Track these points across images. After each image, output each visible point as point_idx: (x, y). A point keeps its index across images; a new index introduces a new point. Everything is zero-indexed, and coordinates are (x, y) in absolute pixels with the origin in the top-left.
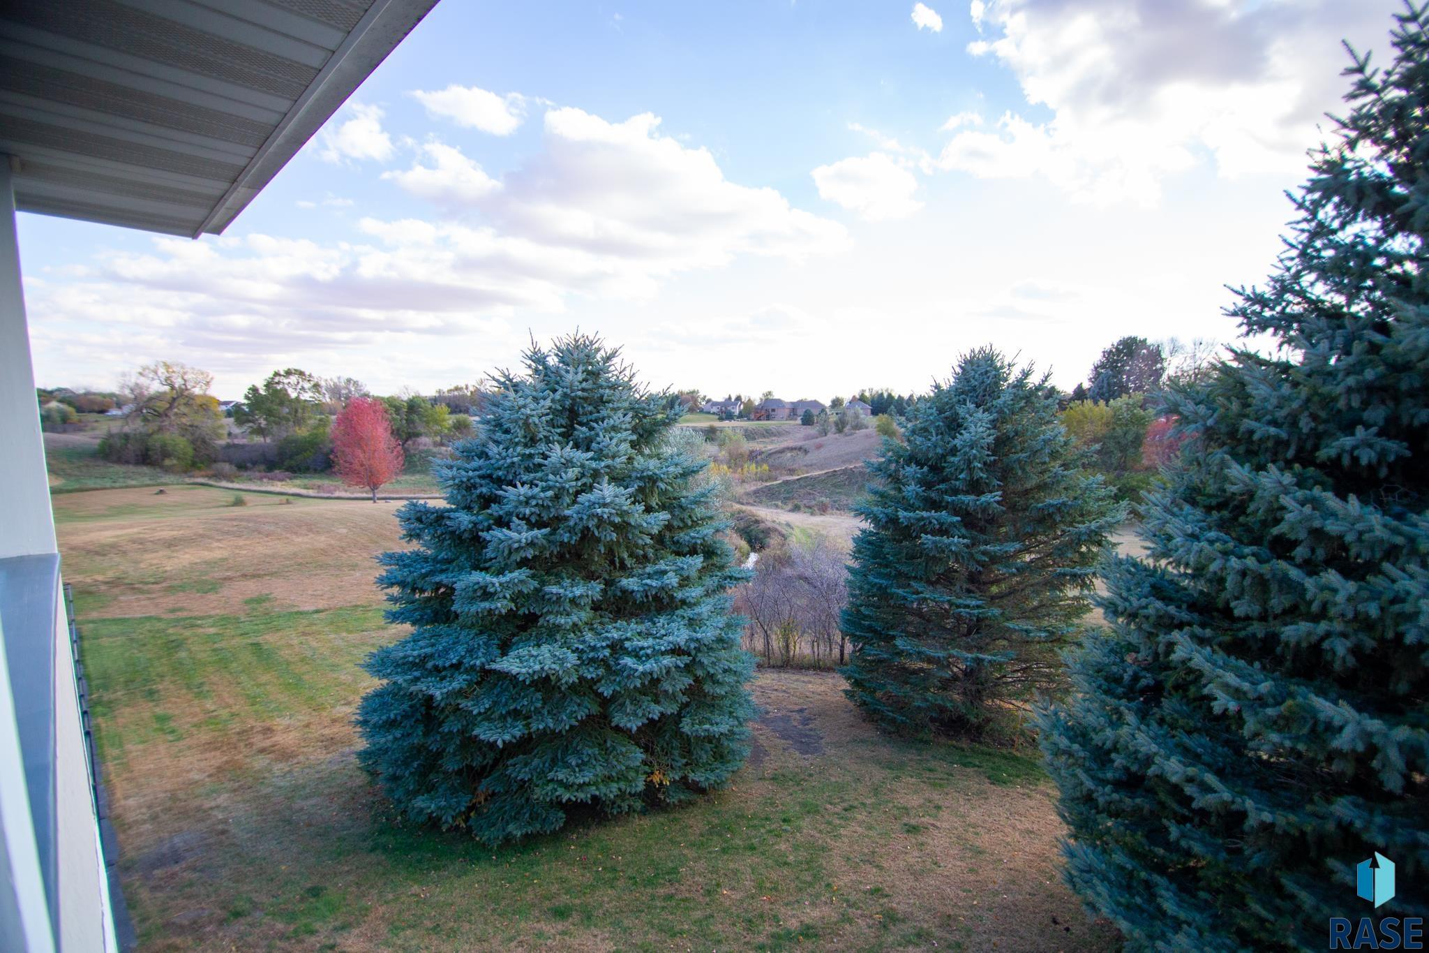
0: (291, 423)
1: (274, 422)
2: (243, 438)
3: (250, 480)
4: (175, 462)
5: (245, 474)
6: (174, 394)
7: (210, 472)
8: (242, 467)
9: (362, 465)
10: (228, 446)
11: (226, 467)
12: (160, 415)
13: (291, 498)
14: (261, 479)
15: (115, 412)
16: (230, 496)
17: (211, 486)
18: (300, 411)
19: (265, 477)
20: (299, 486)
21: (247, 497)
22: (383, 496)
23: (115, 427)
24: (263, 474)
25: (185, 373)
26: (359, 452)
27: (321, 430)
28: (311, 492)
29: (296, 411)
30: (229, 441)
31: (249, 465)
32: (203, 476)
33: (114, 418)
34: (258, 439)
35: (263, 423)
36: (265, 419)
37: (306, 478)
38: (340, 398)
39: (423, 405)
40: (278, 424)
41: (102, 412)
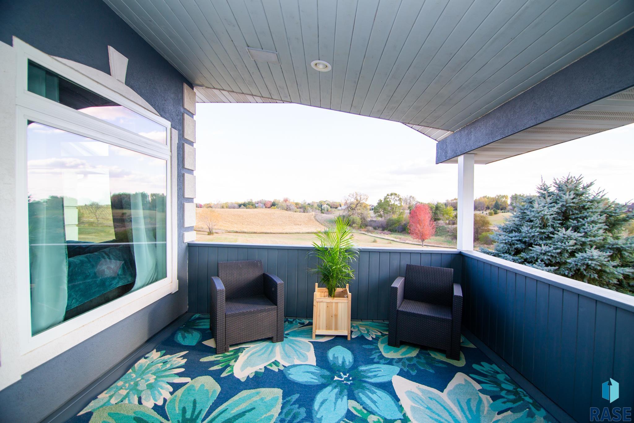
0: (391, 213)
1: (386, 213)
2: (374, 218)
3: (377, 233)
4: (356, 225)
5: (376, 231)
6: (357, 203)
7: (366, 230)
8: (375, 228)
9: (419, 231)
10: (371, 221)
11: (370, 228)
12: (353, 210)
13: (391, 241)
14: (381, 233)
15: (339, 208)
16: (373, 239)
17: (366, 234)
18: (394, 208)
19: (382, 233)
20: (393, 237)
21: (377, 239)
22: (427, 244)
23: (341, 213)
24: (381, 232)
25: (361, 195)
26: (418, 226)
27: (401, 216)
28: (398, 240)
29: (393, 209)
30: (371, 219)
31: (377, 228)
32: (363, 231)
33: (339, 210)
34: (379, 219)
35: (382, 213)
36: (383, 211)
37: (395, 234)
38: (407, 204)
39: (442, 206)
40: (387, 213)
41: (336, 208)
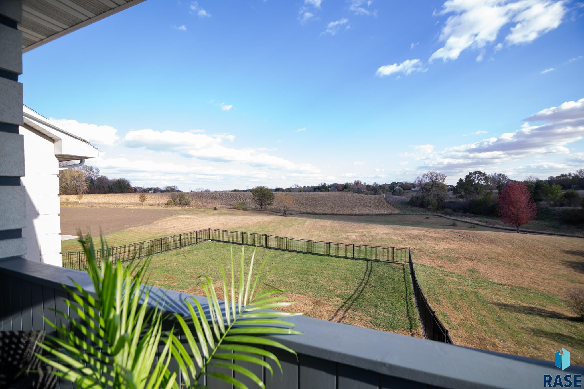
0: (475, 193)
1: (468, 194)
2: (454, 199)
3: (458, 216)
4: (431, 207)
5: (456, 213)
6: (433, 183)
7: (443, 212)
8: (455, 210)
9: (513, 214)
10: (449, 202)
11: (449, 210)
12: (428, 191)
13: (474, 225)
14: (462, 216)
15: (413, 189)
16: (451, 222)
17: (444, 217)
18: (479, 188)
19: (463, 215)
20: (478, 221)
21: (458, 223)
22: (524, 230)
23: (415, 194)
24: (462, 214)
25: (437, 175)
26: (511, 208)
27: (488, 197)
28: (484, 224)
29: (477, 189)
30: (450, 200)
31: (457, 210)
32: (440, 213)
33: (413, 191)
34: (460, 200)
35: (463, 193)
36: (464, 192)
37: (480, 217)
38: (495, 183)
39: (545, 185)
40: (469, 194)
41: (410, 189)
